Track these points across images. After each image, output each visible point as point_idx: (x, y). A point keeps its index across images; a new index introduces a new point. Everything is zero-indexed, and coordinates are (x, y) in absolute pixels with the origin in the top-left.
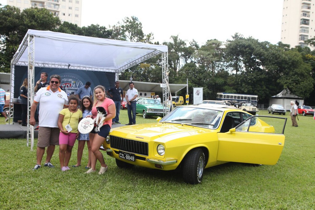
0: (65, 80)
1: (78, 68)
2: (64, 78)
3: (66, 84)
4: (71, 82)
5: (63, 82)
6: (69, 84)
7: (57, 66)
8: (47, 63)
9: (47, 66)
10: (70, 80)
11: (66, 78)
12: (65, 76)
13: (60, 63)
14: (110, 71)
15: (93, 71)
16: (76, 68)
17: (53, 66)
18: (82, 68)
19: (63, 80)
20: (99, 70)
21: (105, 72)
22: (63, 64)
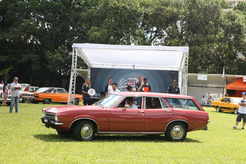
0: (131, 79)
1: (143, 68)
2: (129, 77)
3: (131, 82)
4: (136, 80)
5: (129, 81)
6: (134, 82)
7: (123, 67)
8: (116, 64)
9: (116, 67)
10: (135, 79)
11: (132, 77)
12: (130, 75)
13: (127, 65)
14: (174, 69)
15: (156, 70)
16: (140, 68)
17: (121, 67)
18: (146, 68)
19: (129, 78)
20: (163, 69)
21: (168, 71)
22: (130, 65)
